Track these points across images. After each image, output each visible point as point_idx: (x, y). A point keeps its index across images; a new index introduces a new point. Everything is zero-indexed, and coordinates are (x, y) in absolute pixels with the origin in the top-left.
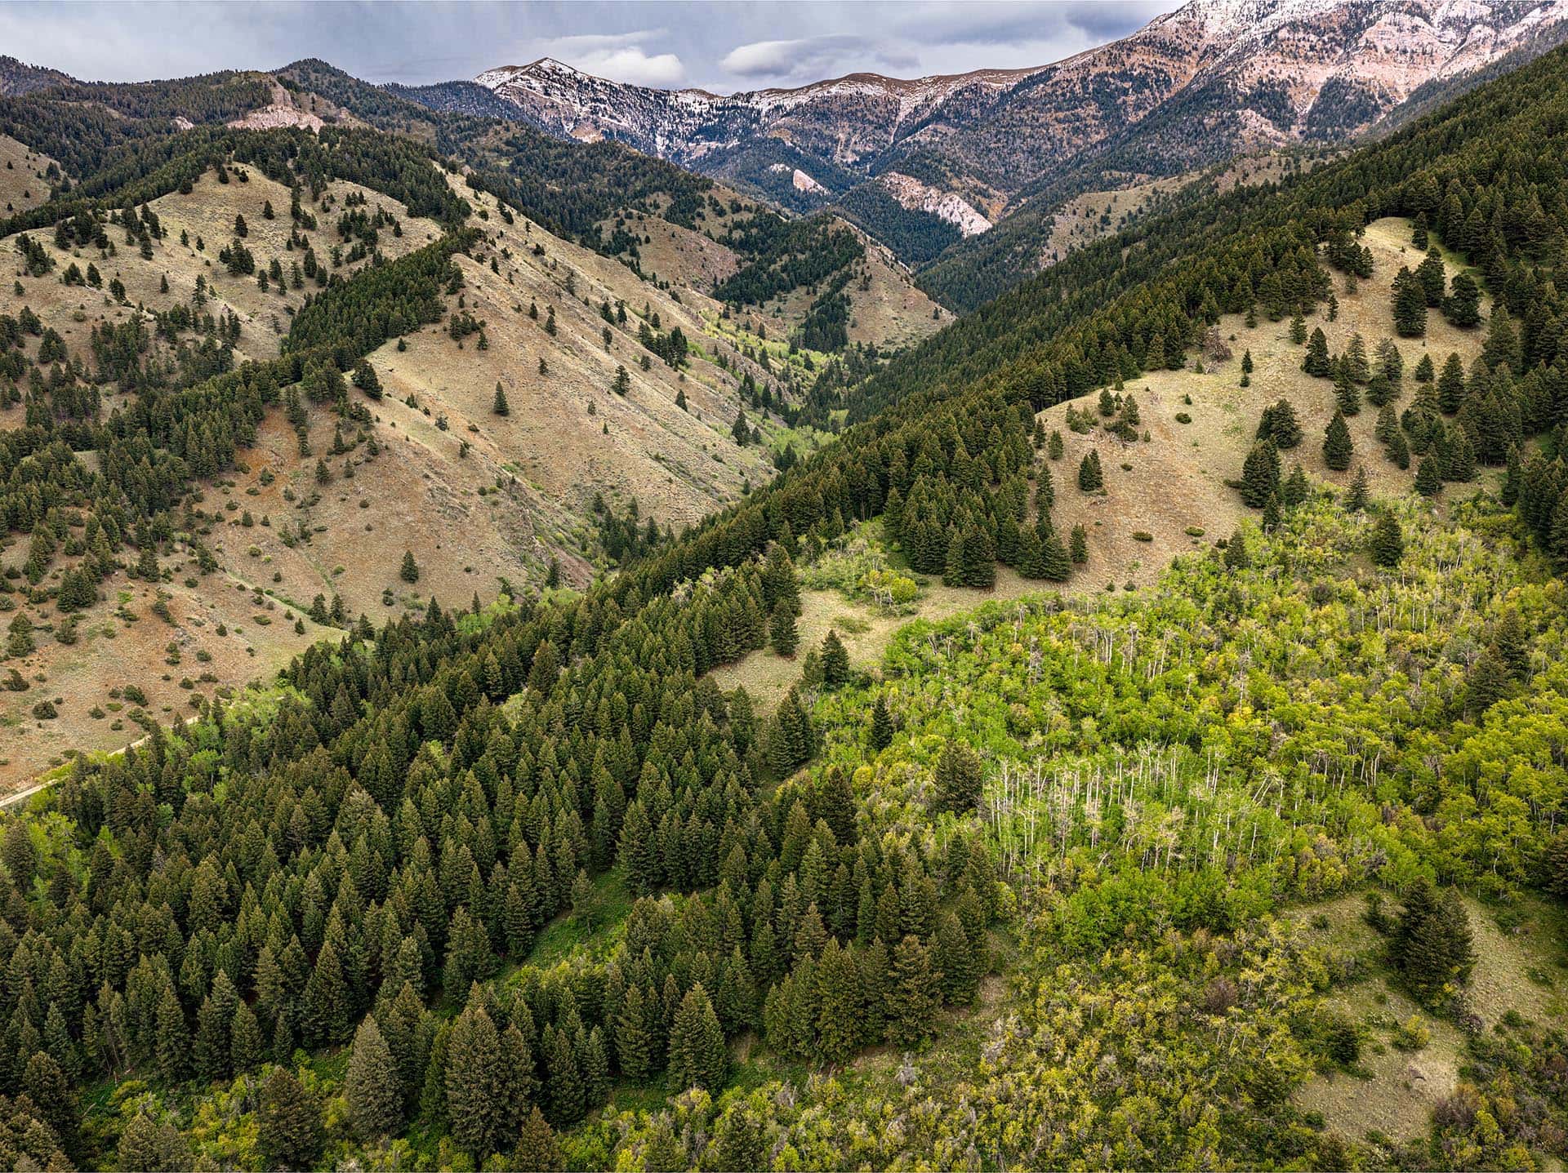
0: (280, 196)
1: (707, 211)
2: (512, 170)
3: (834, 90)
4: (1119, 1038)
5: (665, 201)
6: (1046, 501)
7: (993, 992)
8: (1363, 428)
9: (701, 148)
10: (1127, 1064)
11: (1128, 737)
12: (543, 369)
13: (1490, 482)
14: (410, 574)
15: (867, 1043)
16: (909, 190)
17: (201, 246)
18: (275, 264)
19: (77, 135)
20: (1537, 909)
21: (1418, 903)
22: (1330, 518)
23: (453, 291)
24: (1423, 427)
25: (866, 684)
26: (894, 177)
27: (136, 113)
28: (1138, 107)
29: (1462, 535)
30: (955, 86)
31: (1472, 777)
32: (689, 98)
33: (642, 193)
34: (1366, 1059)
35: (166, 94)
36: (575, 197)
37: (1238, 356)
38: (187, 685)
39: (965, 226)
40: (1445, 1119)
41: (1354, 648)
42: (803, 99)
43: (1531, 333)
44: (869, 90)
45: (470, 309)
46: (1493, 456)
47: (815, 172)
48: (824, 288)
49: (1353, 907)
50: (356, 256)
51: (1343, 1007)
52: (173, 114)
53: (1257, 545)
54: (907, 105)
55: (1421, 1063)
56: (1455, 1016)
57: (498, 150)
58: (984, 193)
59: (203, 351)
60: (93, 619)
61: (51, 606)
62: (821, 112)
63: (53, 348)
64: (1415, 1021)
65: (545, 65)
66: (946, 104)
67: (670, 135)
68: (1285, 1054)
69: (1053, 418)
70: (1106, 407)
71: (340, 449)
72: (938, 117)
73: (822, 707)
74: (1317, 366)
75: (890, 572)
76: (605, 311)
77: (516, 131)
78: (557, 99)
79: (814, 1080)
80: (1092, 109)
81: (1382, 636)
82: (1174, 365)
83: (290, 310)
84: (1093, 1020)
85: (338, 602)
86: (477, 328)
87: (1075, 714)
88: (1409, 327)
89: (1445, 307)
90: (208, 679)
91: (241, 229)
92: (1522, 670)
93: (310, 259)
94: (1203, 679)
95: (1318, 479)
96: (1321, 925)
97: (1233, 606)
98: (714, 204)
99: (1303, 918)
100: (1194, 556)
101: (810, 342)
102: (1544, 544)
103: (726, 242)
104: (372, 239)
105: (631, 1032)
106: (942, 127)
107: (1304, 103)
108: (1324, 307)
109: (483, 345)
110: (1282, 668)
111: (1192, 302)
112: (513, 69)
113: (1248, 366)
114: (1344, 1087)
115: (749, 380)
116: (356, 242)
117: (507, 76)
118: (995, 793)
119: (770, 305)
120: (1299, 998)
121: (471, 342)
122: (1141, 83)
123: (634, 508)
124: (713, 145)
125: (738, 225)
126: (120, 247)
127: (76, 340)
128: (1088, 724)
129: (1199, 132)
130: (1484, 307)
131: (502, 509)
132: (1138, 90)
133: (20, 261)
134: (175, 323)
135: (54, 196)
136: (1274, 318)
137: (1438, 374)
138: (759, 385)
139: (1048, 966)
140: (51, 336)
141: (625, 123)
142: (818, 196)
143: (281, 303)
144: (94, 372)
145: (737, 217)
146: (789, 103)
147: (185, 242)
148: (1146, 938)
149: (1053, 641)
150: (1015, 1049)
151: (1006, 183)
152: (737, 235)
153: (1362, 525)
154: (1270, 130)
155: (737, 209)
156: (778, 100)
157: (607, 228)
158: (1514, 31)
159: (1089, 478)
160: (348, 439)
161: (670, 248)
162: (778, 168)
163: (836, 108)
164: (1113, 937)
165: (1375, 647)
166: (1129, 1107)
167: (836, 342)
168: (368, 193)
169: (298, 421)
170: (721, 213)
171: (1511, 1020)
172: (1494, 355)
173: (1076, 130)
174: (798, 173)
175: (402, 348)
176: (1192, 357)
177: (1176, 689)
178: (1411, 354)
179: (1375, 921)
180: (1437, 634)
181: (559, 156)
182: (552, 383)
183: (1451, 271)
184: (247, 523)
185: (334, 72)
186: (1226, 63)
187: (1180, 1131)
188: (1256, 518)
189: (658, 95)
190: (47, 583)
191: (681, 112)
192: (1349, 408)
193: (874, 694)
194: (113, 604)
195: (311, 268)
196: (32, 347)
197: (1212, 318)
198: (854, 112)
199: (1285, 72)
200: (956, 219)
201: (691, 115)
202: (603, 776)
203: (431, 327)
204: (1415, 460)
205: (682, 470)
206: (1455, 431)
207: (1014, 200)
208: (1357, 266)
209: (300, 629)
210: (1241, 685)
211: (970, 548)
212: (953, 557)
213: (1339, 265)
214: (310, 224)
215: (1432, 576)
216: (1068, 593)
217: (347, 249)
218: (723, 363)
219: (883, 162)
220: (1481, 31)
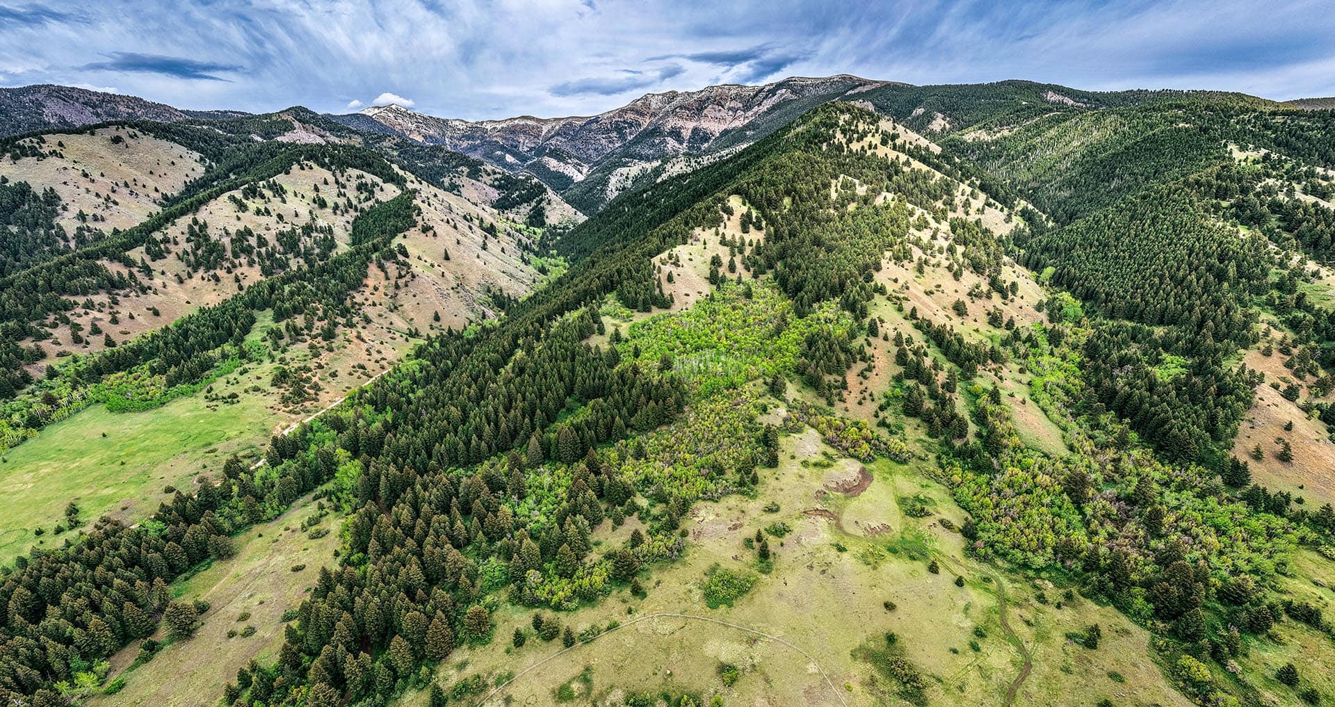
0: (328, 175)
1: (483, 174)
2: (399, 156)
3: (516, 122)
4: (718, 414)
5: (465, 170)
6: (659, 286)
7: (686, 409)
8: (738, 260)
9: (465, 144)
10: (721, 419)
11: (697, 349)
12: (458, 243)
13: (770, 274)
14: (437, 318)
15: (661, 424)
16: (553, 164)
17: (303, 197)
18: (336, 204)
19: (206, 142)
20: (797, 377)
21: (775, 378)
22: (733, 286)
23: (418, 215)
24: (752, 260)
25: (627, 341)
26: (546, 158)
27: (230, 132)
28: (631, 134)
29: (766, 290)
30: (562, 122)
31: (780, 350)
32: (457, 123)
33: (456, 166)
34: (769, 411)
35: (242, 124)
36: (431, 169)
37: (702, 240)
38: (377, 362)
39: (575, 177)
40: (785, 420)
41: (745, 321)
42: (504, 125)
43: (776, 231)
44: (529, 122)
45: (426, 221)
46: (771, 267)
47: (514, 155)
48: (534, 204)
49: (760, 381)
50: (367, 199)
51: (761, 401)
52: (249, 133)
53: (717, 295)
54: (545, 129)
55: (778, 410)
56: (784, 400)
57: (391, 148)
58: (580, 165)
59: (324, 240)
60: (336, 343)
61: (320, 339)
62: (513, 131)
63: (262, 242)
64: (777, 402)
65: (394, 107)
66: (560, 129)
67: (451, 138)
68: (754, 412)
69: (656, 260)
70: (670, 257)
71: (400, 277)
72: (558, 134)
73: (618, 348)
74: (723, 242)
75: (623, 309)
76: (465, 217)
77: (398, 140)
78: (401, 121)
79: (650, 434)
80: (615, 134)
81: (752, 317)
82: (685, 243)
83: (348, 222)
84: (712, 411)
85: (416, 329)
86: (432, 228)
87: (684, 344)
88: (745, 230)
89: (754, 224)
90: (383, 359)
91: (317, 189)
92: (787, 324)
93: (349, 200)
94: (713, 332)
95: (729, 275)
96: (755, 385)
97: (714, 312)
98: (486, 171)
99: (751, 384)
100: (700, 298)
101: (532, 224)
102: (785, 291)
103: (492, 186)
104: (372, 192)
105: (602, 430)
106: (559, 138)
107: (686, 134)
108: (722, 224)
109: (435, 235)
110: (729, 327)
111: (687, 224)
112: (379, 108)
113: (705, 243)
114: (766, 416)
115: (520, 240)
116: (365, 194)
117: (376, 111)
118: (676, 364)
119: (514, 210)
120: (753, 400)
121: (430, 233)
122: (631, 125)
123: (501, 290)
124: (470, 142)
125: (496, 179)
126: (272, 199)
127: (270, 237)
128: (688, 346)
129: (653, 145)
130: (764, 223)
131: (461, 294)
132: (630, 128)
133: (234, 206)
134: (308, 230)
135: (207, 171)
136: (710, 228)
137: (754, 244)
138: (524, 243)
139: (699, 401)
140: (259, 237)
141: (431, 132)
142: (516, 164)
143: (344, 219)
144: (281, 250)
145: (496, 176)
146: (499, 127)
147: (296, 195)
148: (719, 392)
149: (672, 325)
150: (696, 419)
151: (587, 161)
152: (496, 183)
153: (742, 287)
154: (677, 145)
155: (495, 173)
156: (494, 125)
157: (446, 181)
158: (750, 113)
159: (670, 279)
160: (403, 273)
161: (472, 188)
162: (499, 153)
163: (518, 129)
164: (712, 393)
165: (750, 320)
166: (724, 427)
167: (542, 224)
168: (365, 174)
169: (381, 267)
170: (489, 175)
171: (795, 400)
172: (767, 239)
173: (610, 142)
174: (507, 156)
175: (405, 237)
176: (689, 241)
177: (706, 335)
178: (747, 238)
179: (765, 383)
180: (764, 316)
181: (418, 151)
182: (462, 248)
183: (754, 213)
184: (374, 305)
185: (311, 112)
186: (659, 119)
187: (735, 430)
188: (714, 287)
189: (444, 121)
190: (314, 332)
191: (454, 129)
192: (733, 255)
193: (630, 343)
194: (342, 337)
195: (350, 205)
196: (253, 241)
197: (692, 228)
198: (524, 130)
199: (680, 123)
200: (571, 175)
201: (459, 130)
202: (566, 372)
203: (413, 229)
204: (752, 269)
205: (511, 276)
206: (761, 261)
207: (591, 168)
208: (729, 212)
209: (407, 340)
210: (722, 332)
211: (644, 301)
212: (640, 303)
213: (724, 211)
214: (344, 187)
215: (761, 301)
216: (672, 312)
217: (362, 197)
218: (509, 234)
219: (540, 151)
220: (740, 113)
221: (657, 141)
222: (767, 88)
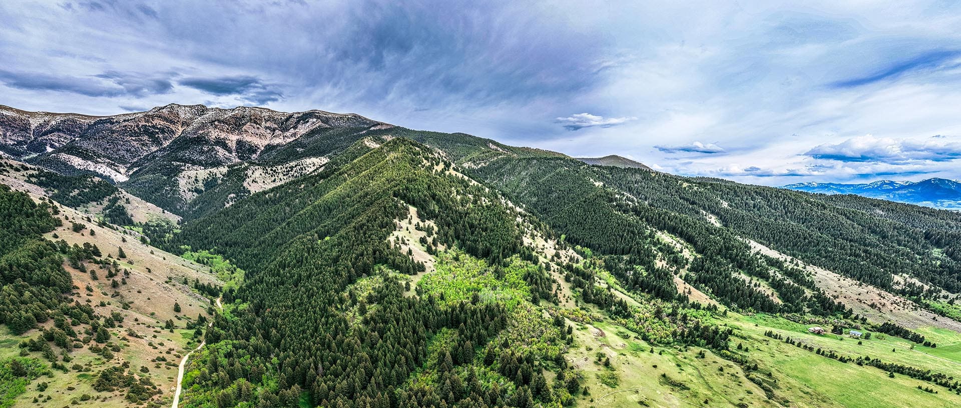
14: (177, 310)
23: (56, 213)
26: (65, 155)
28: (165, 139)
30: (60, 118)
38: (168, 353)
39: (113, 177)
44: (7, 113)
48: (106, 203)
54: (34, 122)
58: (113, 164)
61: (93, 342)
66: (59, 125)
71: (111, 275)
72: (57, 130)
74: (418, 229)
80: (145, 138)
86: (84, 227)
90: (171, 350)
103: (29, 182)
106: (62, 134)
107: (232, 145)
109: (92, 233)
121: (86, 232)
122: (162, 130)
125: (32, 176)
131: (178, 286)
132: (163, 133)
145: (29, 173)
152: (34, 179)
154: (227, 153)
155: (27, 169)
158: (289, 134)
160: (113, 272)
170: (17, 170)
182: (129, 245)
194: (114, 337)
199: (222, 135)
200: (107, 174)
207: (130, 168)
209: (171, 331)
216: (428, 273)
220: (277, 132)
221: (206, 149)
222: (296, 116)
